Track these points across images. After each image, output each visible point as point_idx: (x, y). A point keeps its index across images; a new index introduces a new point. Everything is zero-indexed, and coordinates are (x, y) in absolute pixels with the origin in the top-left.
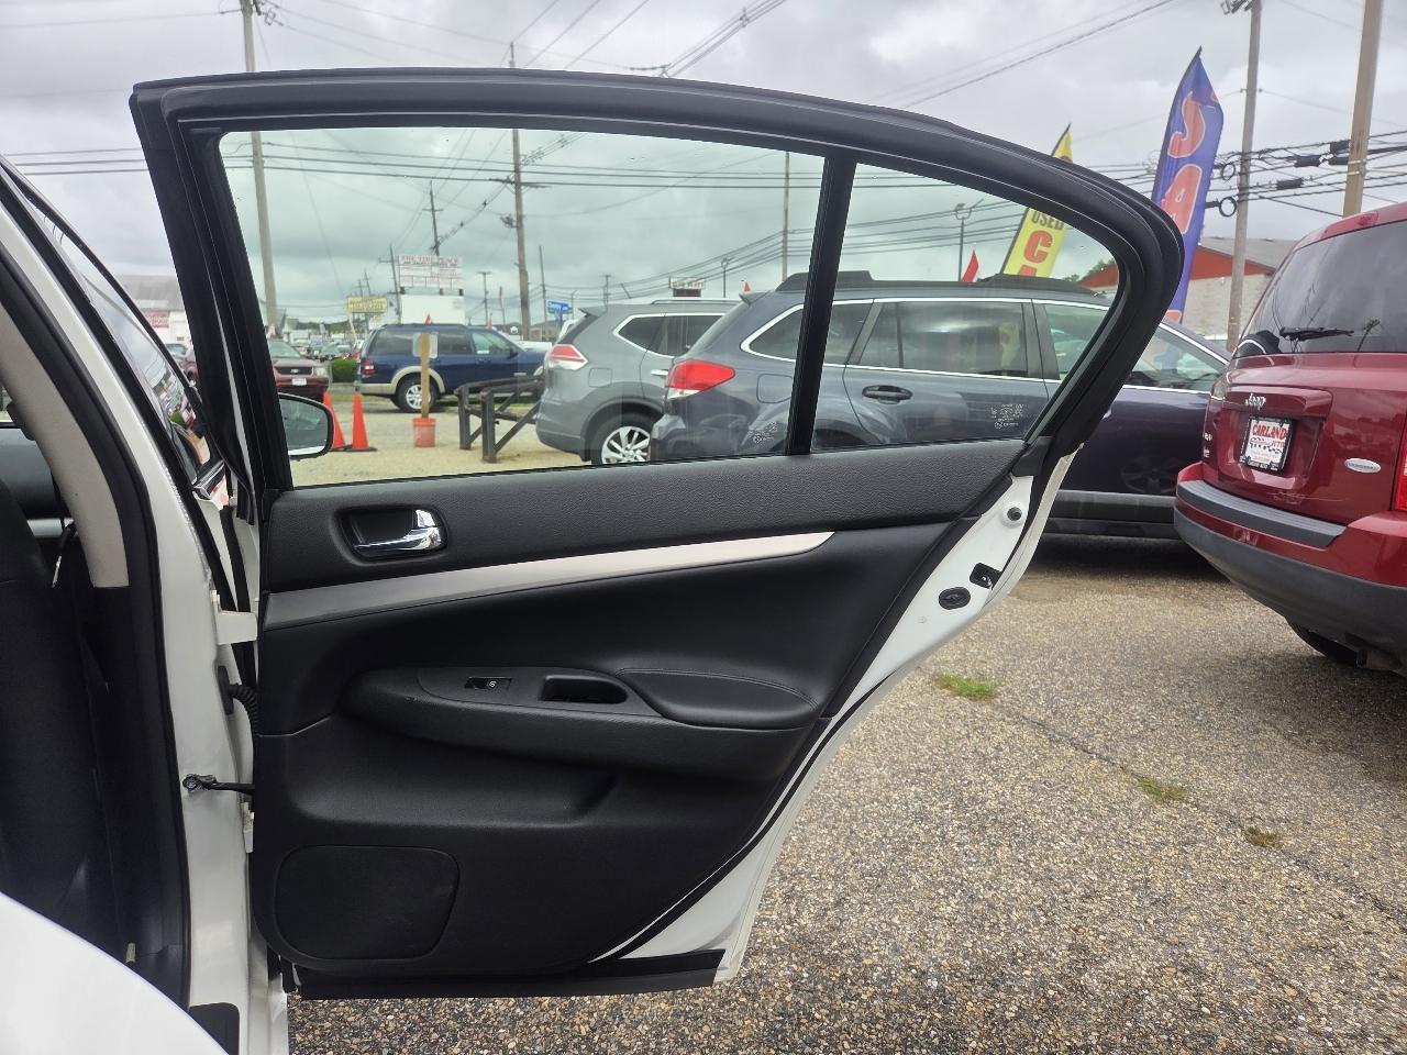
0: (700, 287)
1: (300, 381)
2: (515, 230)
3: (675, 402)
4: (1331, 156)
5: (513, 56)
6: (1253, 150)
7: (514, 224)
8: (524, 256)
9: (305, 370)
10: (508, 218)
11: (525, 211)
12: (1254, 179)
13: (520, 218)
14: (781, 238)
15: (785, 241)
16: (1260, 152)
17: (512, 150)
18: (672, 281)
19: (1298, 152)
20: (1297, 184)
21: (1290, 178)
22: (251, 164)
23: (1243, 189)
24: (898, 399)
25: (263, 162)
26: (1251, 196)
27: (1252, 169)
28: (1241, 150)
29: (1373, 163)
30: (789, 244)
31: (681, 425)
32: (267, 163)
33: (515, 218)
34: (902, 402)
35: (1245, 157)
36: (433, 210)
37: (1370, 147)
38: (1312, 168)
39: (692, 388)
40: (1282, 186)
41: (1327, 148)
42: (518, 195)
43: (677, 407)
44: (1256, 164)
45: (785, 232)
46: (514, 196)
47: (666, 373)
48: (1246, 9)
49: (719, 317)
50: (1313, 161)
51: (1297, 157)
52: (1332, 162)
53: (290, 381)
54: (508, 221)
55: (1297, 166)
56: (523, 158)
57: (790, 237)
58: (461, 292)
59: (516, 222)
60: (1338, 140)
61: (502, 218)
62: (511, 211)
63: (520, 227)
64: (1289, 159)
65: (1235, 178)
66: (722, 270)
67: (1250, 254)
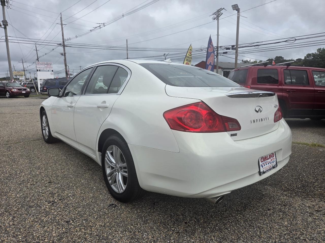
1: (24, 92)
2: (64, 56)
4: (232, 48)
5: (61, 16)
6: (219, 46)
8: (66, 62)
9: (25, 90)
12: (219, 52)
13: (65, 53)
16: (220, 47)
17: (62, 38)
19: (226, 47)
20: (226, 53)
21: (226, 52)
22: (5, 41)
23: (217, 53)
25: (8, 41)
26: (219, 55)
27: (219, 50)
28: (217, 46)
29: (239, 49)
33: (63, 53)
35: (217, 47)
36: (36, 50)
37: (238, 47)
38: (229, 50)
40: (224, 53)
41: (231, 46)
42: (64, 48)
44: (219, 49)
46: (63, 48)
48: (216, 20)
50: (229, 49)
51: (226, 48)
52: (232, 49)
53: (22, 92)
54: (62, 54)
55: (226, 49)
56: (65, 40)
58: (52, 71)
59: (64, 54)
60: (233, 45)
61: (60, 53)
62: (63, 52)
63: (65, 55)
64: (225, 48)
65: (216, 51)
67: (219, 65)
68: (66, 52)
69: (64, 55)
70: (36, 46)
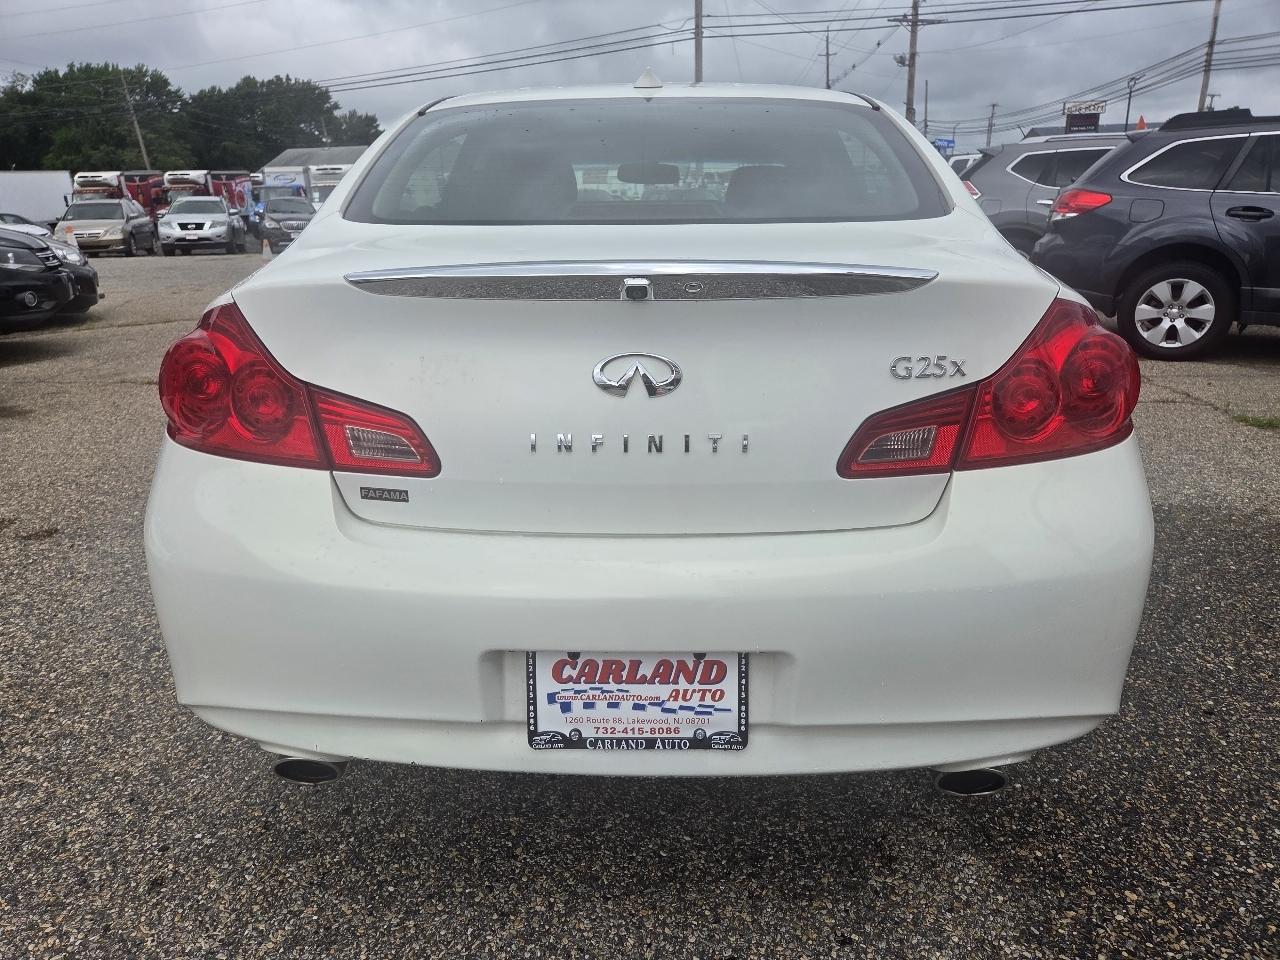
0: (1100, 110)
2: (907, 68)
3: (1057, 223)
7: (907, 63)
8: (912, 93)
10: (901, 57)
11: (919, 49)
13: (913, 55)
14: (1206, 50)
15: (1209, 54)
18: (1067, 106)
22: (693, 36)
24: (1259, 218)
25: (702, 33)
30: (1215, 57)
31: (1060, 241)
32: (706, 33)
33: (908, 56)
34: (1263, 221)
36: (828, 54)
39: (1074, 212)
42: (914, 33)
43: (1057, 227)
45: (1211, 44)
46: (909, 34)
47: (1051, 202)
49: (1109, 150)
54: (901, 61)
57: (1216, 48)
59: (909, 61)
61: (895, 59)
62: (906, 51)
63: (912, 65)
66: (1128, 91)
68: (918, 51)
69: (909, 66)
70: (827, 37)
